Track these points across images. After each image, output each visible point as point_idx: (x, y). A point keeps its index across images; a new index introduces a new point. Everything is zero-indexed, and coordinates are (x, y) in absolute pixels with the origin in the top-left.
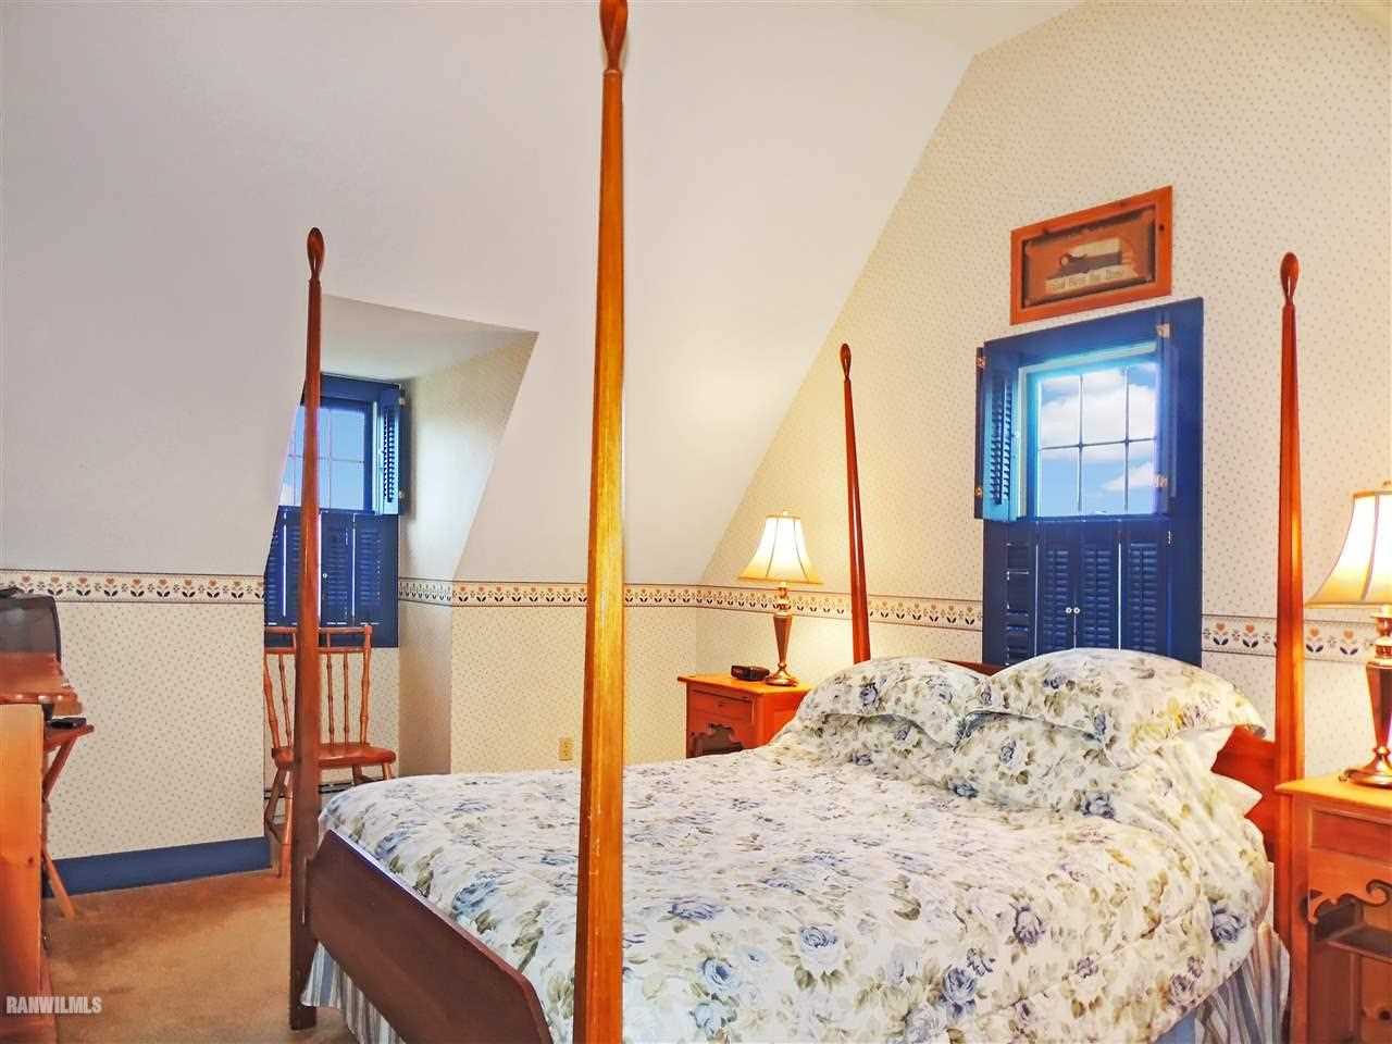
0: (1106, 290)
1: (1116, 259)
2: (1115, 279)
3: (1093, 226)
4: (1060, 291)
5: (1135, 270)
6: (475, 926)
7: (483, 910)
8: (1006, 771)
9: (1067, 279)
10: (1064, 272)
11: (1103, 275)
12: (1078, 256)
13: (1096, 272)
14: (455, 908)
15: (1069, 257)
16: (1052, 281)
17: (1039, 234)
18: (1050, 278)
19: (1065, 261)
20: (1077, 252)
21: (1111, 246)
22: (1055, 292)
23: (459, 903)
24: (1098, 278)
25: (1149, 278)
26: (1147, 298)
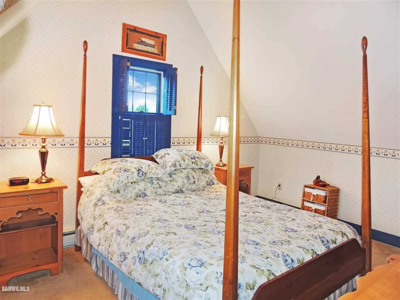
0: (150, 53)
1: (153, 46)
2: (152, 51)
3: (148, 35)
4: (138, 48)
5: (158, 51)
6: (334, 244)
7: (331, 241)
8: (155, 187)
9: (140, 46)
10: (139, 43)
11: (150, 49)
12: (144, 41)
13: (148, 47)
14: (326, 247)
15: (141, 40)
16: (136, 44)
17: (133, 29)
18: (135, 43)
19: (139, 40)
20: (143, 39)
21: (152, 42)
22: (136, 48)
23: (326, 246)
24: (148, 49)
25: (161, 55)
26: (161, 60)
